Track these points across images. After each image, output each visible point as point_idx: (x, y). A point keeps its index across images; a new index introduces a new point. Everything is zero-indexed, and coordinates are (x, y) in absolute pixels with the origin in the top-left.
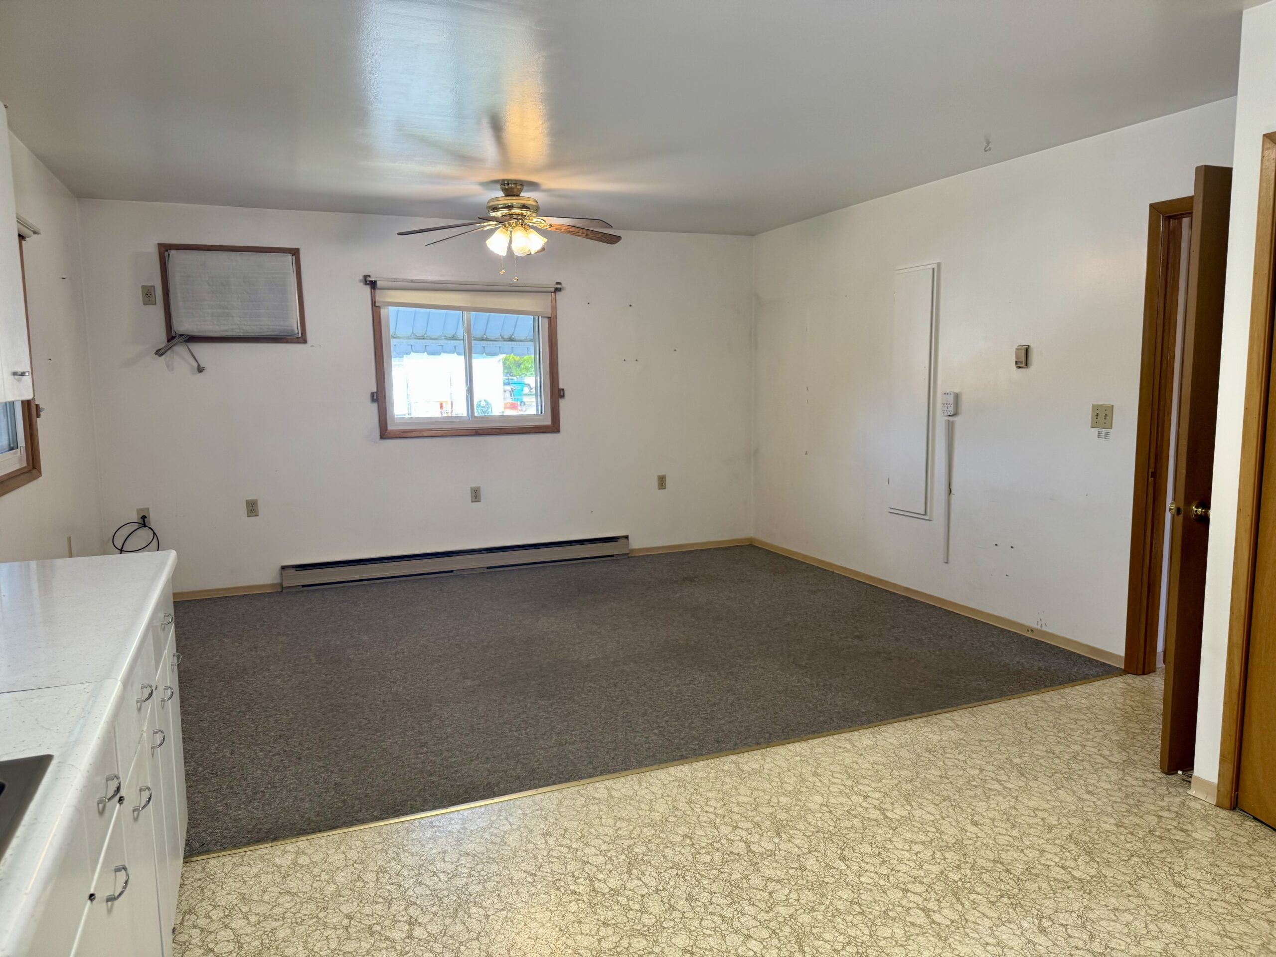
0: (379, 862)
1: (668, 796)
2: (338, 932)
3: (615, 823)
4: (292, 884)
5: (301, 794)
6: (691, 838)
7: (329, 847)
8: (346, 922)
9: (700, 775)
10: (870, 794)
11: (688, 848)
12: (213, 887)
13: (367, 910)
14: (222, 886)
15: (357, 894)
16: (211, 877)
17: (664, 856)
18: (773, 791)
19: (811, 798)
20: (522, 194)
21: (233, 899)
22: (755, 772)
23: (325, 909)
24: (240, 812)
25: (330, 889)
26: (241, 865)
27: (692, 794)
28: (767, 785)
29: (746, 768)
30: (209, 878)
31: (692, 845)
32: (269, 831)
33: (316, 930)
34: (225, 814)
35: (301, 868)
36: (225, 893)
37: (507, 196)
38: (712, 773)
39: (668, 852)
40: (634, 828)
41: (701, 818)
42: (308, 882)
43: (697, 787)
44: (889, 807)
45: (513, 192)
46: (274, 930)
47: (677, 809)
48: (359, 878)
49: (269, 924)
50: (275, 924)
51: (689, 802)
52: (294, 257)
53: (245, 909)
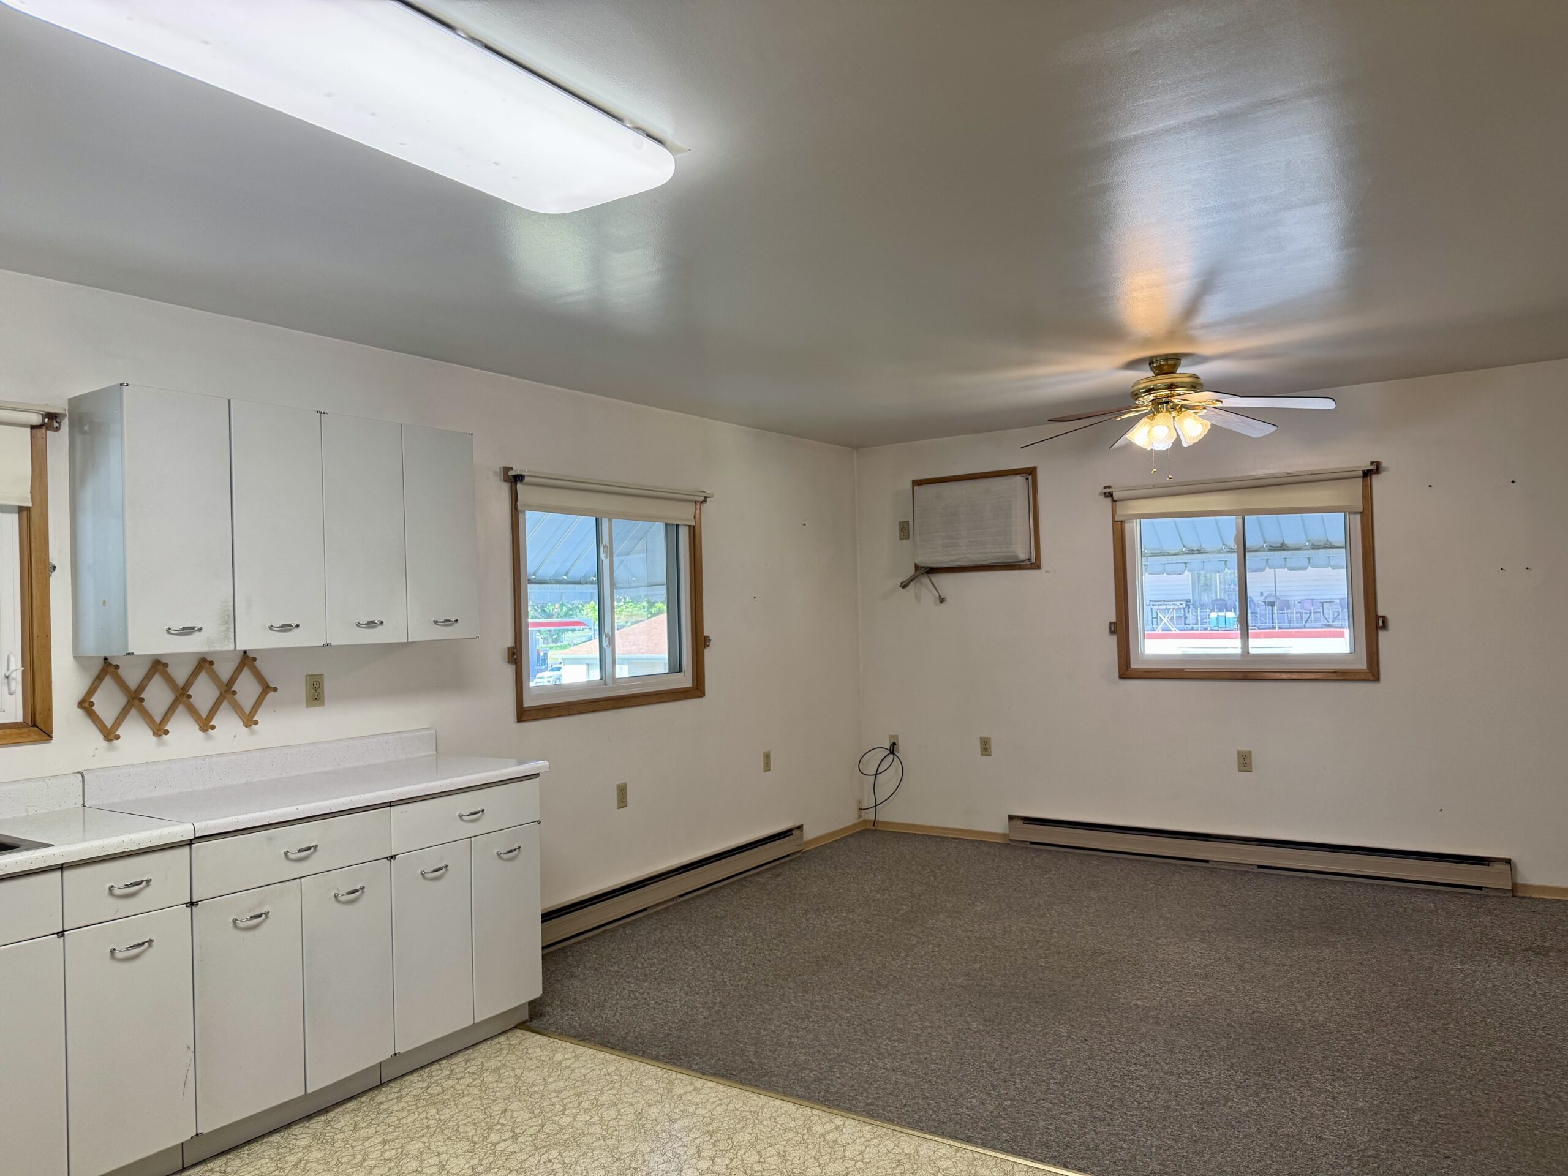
20: (1179, 371)
45: (1163, 370)
52: (1030, 477)
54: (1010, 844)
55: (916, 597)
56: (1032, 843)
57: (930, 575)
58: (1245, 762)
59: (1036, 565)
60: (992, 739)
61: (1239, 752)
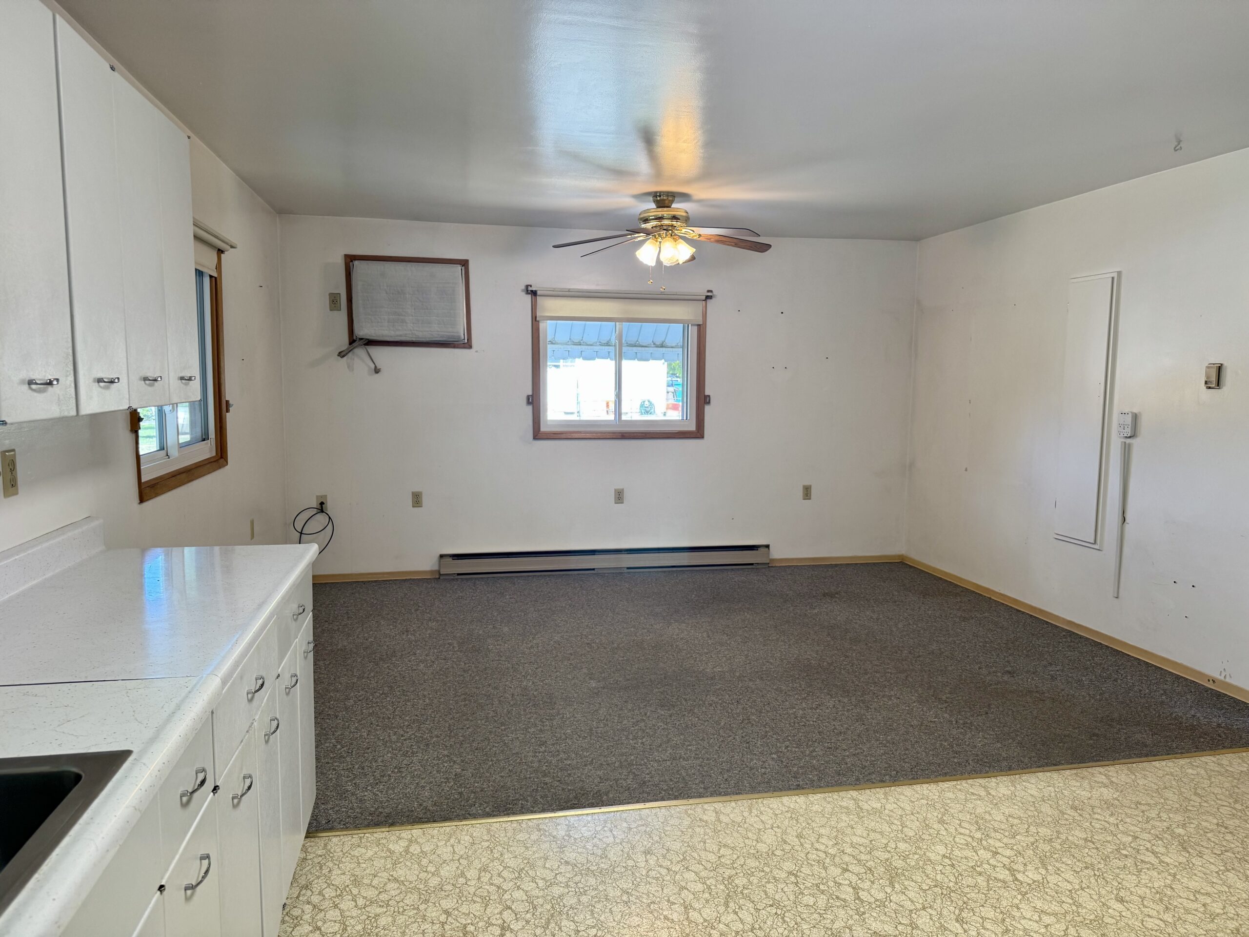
0: (483, 860)
1: (778, 827)
2: (434, 928)
3: (719, 850)
4: (400, 873)
5: (423, 781)
6: (796, 876)
7: (440, 838)
8: (443, 918)
9: (816, 808)
10: (1000, 850)
11: (792, 886)
12: (330, 864)
13: (464, 909)
14: (338, 865)
15: (458, 890)
16: (331, 855)
17: (765, 892)
18: (892, 835)
19: (933, 848)
20: (674, 206)
21: (346, 879)
22: (875, 811)
23: (426, 901)
24: (366, 794)
25: (434, 882)
26: (359, 846)
27: (803, 829)
28: (886, 828)
29: (866, 806)
30: (329, 855)
31: (796, 884)
32: (388, 816)
33: (415, 922)
34: (353, 794)
35: (411, 857)
36: (340, 872)
37: (658, 207)
38: (829, 809)
39: (770, 888)
40: (738, 857)
41: (810, 856)
42: (415, 872)
43: (810, 822)
44: (1021, 868)
45: (665, 203)
46: (377, 915)
47: (785, 842)
48: (462, 874)
49: (374, 910)
50: (379, 910)
51: (799, 836)
52: (463, 268)
53: (355, 891)
54: (438, 578)
55: (348, 367)
56: (458, 574)
57: (366, 346)
58: (619, 497)
59: (468, 345)
60: (423, 495)
61: (615, 490)
